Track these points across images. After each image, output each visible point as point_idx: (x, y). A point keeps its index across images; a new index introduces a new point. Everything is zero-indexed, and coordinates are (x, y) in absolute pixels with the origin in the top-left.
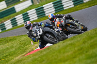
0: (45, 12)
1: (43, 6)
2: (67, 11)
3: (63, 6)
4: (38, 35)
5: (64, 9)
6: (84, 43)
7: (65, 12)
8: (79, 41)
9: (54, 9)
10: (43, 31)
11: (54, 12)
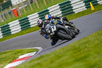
0: (10, 30)
1: (9, 24)
2: (34, 29)
3: (30, 23)
4: (53, 31)
5: (31, 26)
6: (52, 62)
7: (32, 30)
8: (46, 61)
9: (20, 27)
10: (57, 28)
11: (20, 30)
